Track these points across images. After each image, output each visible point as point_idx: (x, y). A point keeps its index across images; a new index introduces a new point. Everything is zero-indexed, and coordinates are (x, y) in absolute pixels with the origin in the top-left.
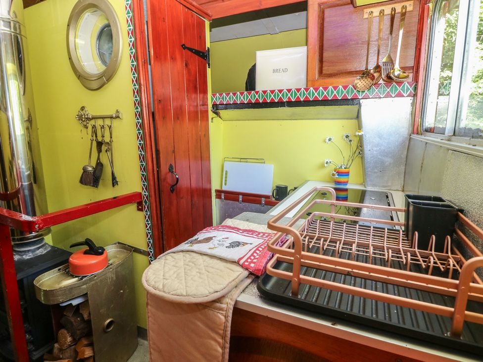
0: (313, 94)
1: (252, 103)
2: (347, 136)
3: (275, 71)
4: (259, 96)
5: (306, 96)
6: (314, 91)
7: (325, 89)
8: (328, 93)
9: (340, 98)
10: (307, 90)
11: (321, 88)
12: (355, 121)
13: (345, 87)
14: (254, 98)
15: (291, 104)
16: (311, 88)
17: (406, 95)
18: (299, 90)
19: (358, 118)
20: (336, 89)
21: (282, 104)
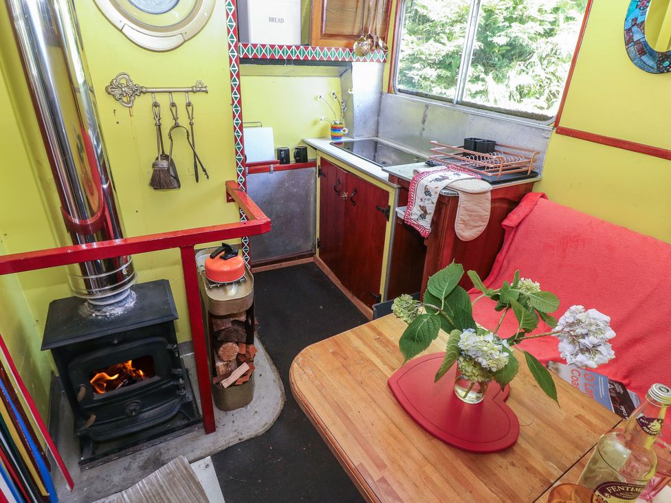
0: (319, 54)
1: (258, 59)
2: (333, 94)
3: (271, 20)
4: (266, 51)
5: (314, 56)
6: (320, 51)
7: (329, 50)
8: (331, 54)
9: (340, 60)
10: (314, 49)
11: (326, 48)
12: (338, 79)
13: (344, 50)
14: (261, 53)
15: (298, 62)
16: (318, 48)
17: (382, 61)
18: (306, 49)
19: (341, 76)
20: (337, 49)
21: (289, 61)
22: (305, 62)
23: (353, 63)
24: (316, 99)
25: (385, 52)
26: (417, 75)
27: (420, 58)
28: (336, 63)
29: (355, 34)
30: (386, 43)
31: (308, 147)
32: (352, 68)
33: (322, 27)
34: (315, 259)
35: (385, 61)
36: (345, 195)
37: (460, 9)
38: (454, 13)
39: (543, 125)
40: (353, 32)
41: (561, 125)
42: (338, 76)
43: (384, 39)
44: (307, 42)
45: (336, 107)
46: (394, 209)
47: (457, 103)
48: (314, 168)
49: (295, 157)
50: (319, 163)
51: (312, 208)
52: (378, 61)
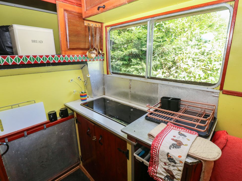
0: (68, 59)
1: (25, 64)
2: (79, 78)
3: (34, 41)
4: (30, 59)
5: (64, 60)
6: (68, 57)
7: (73, 56)
8: (75, 58)
9: (81, 61)
10: (64, 56)
11: (71, 56)
12: (81, 70)
13: (82, 56)
14: (26, 61)
15: (54, 64)
16: (66, 56)
17: (102, 60)
18: (59, 56)
19: (82, 68)
20: (78, 56)
21: (48, 64)
22: (59, 64)
23: (87, 62)
24: (69, 81)
25: (103, 56)
26: (114, 64)
27: (114, 57)
28: (78, 63)
29: (86, 48)
30: (103, 51)
31: (68, 108)
32: (87, 64)
33: (67, 45)
34: (80, 166)
35: (103, 60)
36: (95, 138)
37: (127, 38)
38: (125, 40)
39: (210, 89)
40: (85, 47)
41: (225, 88)
42: (80, 69)
43: (101, 50)
44: (59, 53)
45: (81, 84)
46: (132, 154)
47: (148, 78)
48: (73, 119)
49: (60, 116)
50: (75, 116)
51: (75, 140)
52: (100, 60)
